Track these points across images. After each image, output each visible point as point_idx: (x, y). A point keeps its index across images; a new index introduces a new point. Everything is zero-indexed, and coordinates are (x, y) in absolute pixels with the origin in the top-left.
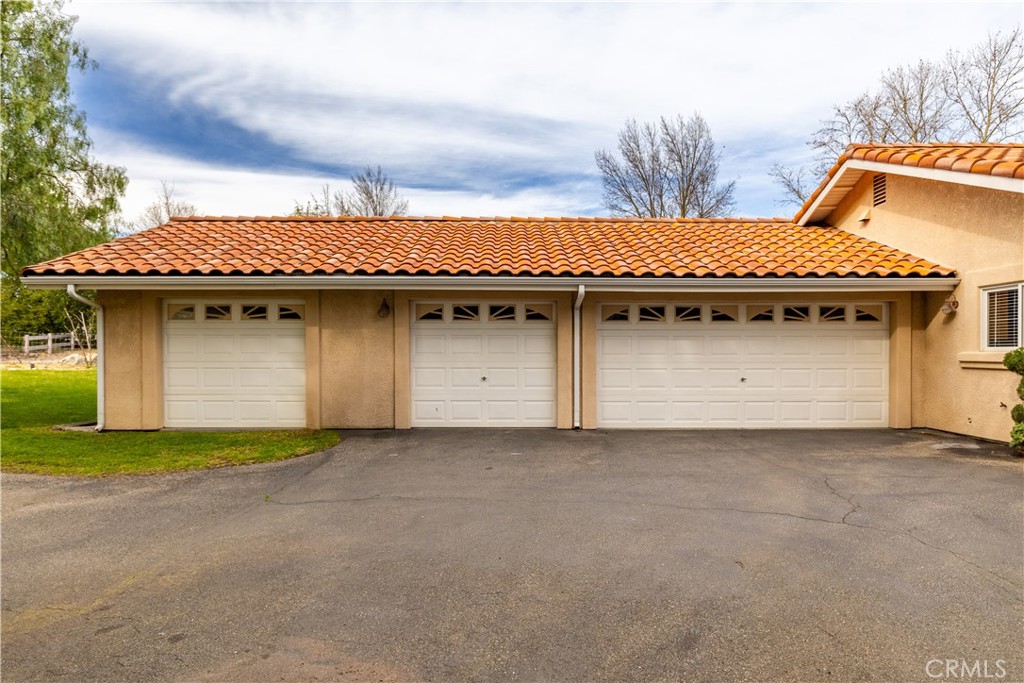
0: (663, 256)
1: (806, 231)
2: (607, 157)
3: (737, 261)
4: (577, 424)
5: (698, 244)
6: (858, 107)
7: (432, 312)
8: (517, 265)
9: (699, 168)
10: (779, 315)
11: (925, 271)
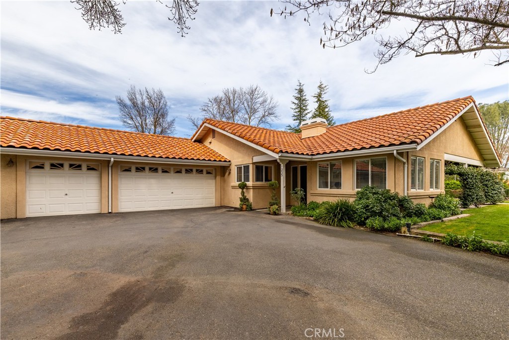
0: (144, 149)
1: (194, 144)
2: (122, 99)
3: (170, 152)
4: (110, 211)
5: (157, 145)
6: (215, 99)
7: (38, 165)
8: (83, 148)
9: (162, 111)
10: (183, 171)
11: (223, 160)
